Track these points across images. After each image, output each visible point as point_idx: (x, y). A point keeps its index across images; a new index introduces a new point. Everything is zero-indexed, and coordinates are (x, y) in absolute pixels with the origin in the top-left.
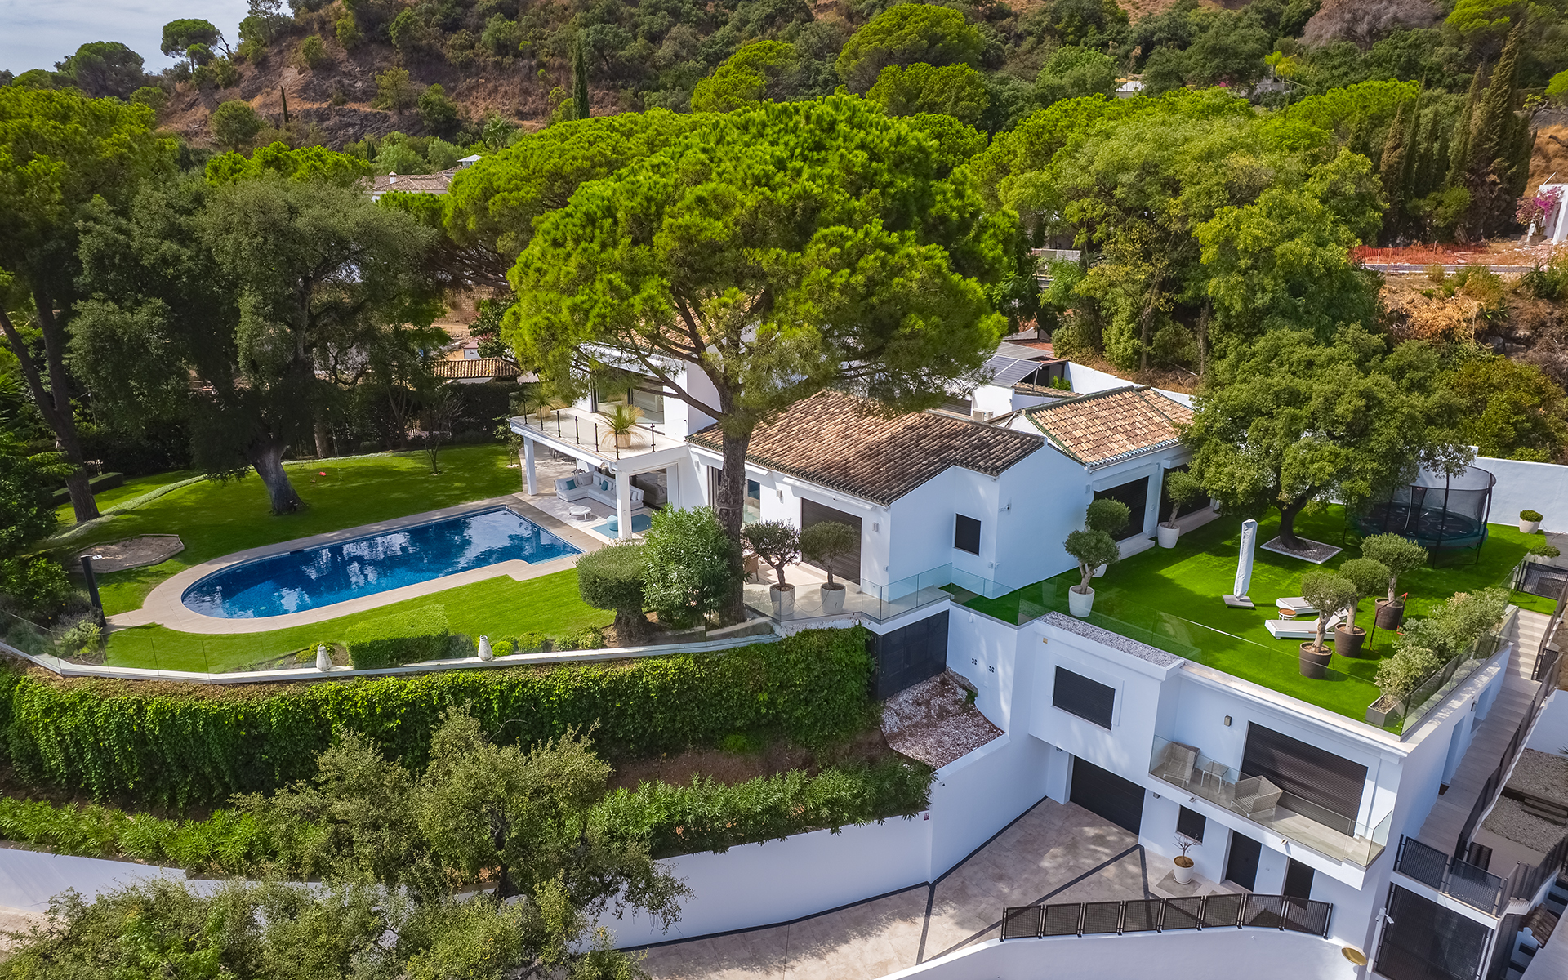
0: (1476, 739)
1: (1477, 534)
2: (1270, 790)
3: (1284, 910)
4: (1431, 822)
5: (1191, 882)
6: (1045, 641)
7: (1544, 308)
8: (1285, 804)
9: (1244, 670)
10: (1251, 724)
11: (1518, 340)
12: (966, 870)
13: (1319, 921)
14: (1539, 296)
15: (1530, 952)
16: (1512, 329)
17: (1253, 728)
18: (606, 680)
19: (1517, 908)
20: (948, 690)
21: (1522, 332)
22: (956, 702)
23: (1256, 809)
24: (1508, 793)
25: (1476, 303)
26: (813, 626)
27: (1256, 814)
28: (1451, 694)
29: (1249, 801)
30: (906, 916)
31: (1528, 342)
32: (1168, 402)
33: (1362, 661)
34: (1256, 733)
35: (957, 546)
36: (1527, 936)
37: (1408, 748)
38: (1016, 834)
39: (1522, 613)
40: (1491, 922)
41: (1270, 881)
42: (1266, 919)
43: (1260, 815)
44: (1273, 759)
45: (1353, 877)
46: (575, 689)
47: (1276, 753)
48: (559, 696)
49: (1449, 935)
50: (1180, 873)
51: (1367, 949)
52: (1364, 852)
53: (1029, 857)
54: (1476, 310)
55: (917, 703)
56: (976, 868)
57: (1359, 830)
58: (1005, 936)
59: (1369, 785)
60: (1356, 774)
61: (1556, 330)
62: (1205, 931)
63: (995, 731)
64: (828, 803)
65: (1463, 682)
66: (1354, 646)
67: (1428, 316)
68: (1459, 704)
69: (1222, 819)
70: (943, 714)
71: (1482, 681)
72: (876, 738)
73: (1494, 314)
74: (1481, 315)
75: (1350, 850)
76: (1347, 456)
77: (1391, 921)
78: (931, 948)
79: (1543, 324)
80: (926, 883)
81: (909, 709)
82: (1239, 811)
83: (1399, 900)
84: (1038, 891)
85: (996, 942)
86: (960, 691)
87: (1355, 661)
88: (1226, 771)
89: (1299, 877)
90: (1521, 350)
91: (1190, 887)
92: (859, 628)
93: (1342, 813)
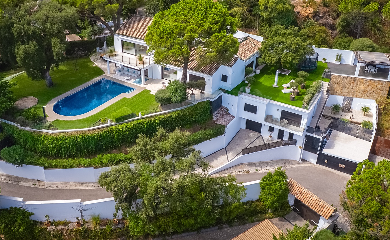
0: (317, 107)
1: (316, 66)
2: (286, 121)
3: (289, 142)
4: (311, 123)
5: (272, 140)
6: (242, 98)
7: (325, 9)
8: (289, 123)
9: (280, 101)
10: (282, 110)
11: (320, 17)
12: (231, 144)
13: (294, 143)
14: (324, 6)
15: (326, 142)
16: (319, 14)
17: (283, 111)
18: (165, 118)
19: (324, 135)
20: (223, 110)
21: (321, 15)
22: (225, 112)
23: (284, 125)
24: (323, 116)
25: (312, 9)
26: (200, 101)
27: (284, 126)
28: (314, 101)
29: (283, 124)
30: (223, 155)
31: (322, 17)
32: (253, 40)
33: (299, 96)
34: (283, 112)
35: (222, 81)
36: (326, 140)
37: (309, 111)
38: (237, 136)
39: (324, 82)
40: (321, 138)
41: (286, 137)
42: (286, 144)
43: (285, 126)
44: (286, 116)
45: (301, 134)
46: (160, 120)
47: (287, 115)
48: (157, 122)
49: (315, 141)
50: (270, 138)
51: (303, 146)
52: (303, 130)
53: (241, 140)
54: (313, 11)
55: (218, 113)
56: (232, 144)
57: (301, 126)
58: (242, 154)
59: (302, 119)
60: (300, 117)
61: (327, 14)
62: (276, 148)
63: (233, 117)
64: (209, 135)
65: (316, 98)
66: (298, 94)
67: (303, 12)
68: (315, 103)
69: (277, 127)
70: (223, 115)
71: (318, 97)
72: (213, 121)
73: (316, 12)
74: (314, 12)
75: (300, 130)
76: (294, 56)
77: (306, 140)
78: (229, 159)
79: (325, 13)
80: (224, 148)
81: (217, 115)
82: (281, 126)
83: (307, 137)
84: (245, 146)
85: (241, 156)
86: (225, 110)
87: (298, 96)
88: (278, 119)
89: (291, 135)
90: (321, 19)
91: (272, 141)
92: (208, 101)
93: (298, 124)
